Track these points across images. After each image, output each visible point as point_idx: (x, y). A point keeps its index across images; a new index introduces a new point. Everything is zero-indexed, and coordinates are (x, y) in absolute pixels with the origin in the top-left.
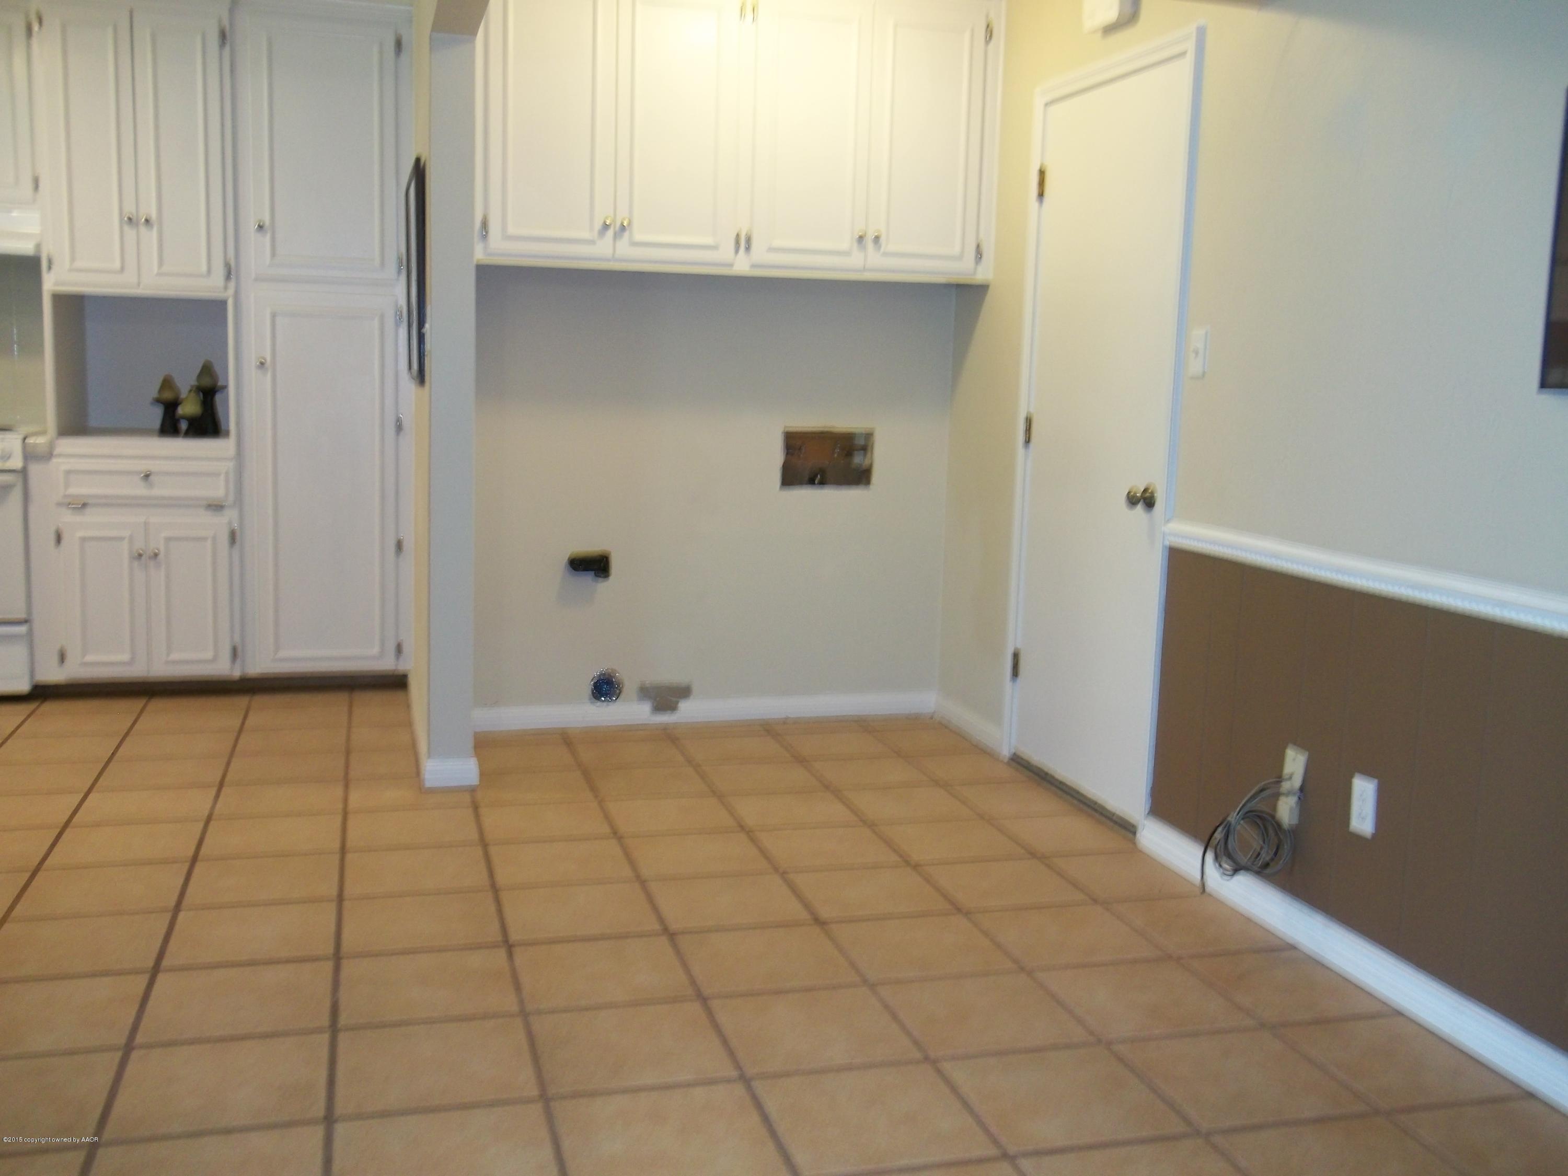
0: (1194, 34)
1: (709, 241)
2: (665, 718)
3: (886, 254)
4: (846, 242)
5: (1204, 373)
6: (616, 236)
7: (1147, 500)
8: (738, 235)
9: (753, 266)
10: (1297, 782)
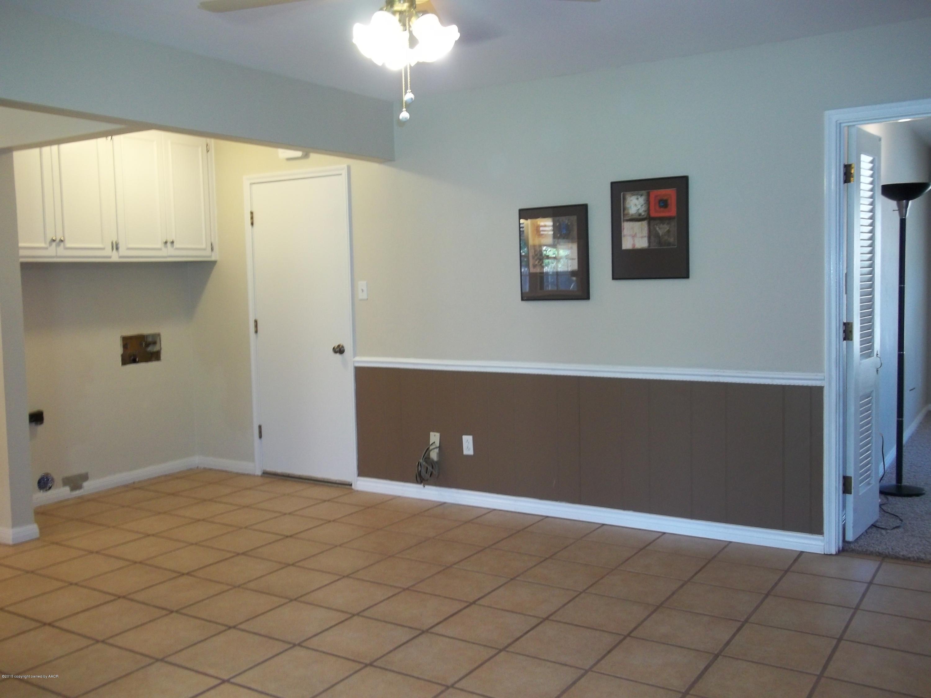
0: (346, 168)
1: (100, 246)
2: (77, 493)
3: (177, 249)
4: (160, 245)
5: (367, 299)
6: (58, 245)
7: (340, 350)
8: (112, 243)
9: (120, 257)
10: (437, 444)
